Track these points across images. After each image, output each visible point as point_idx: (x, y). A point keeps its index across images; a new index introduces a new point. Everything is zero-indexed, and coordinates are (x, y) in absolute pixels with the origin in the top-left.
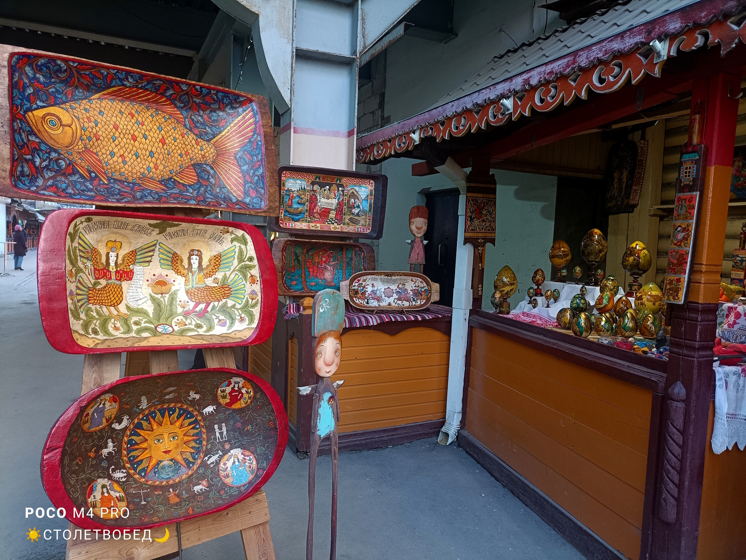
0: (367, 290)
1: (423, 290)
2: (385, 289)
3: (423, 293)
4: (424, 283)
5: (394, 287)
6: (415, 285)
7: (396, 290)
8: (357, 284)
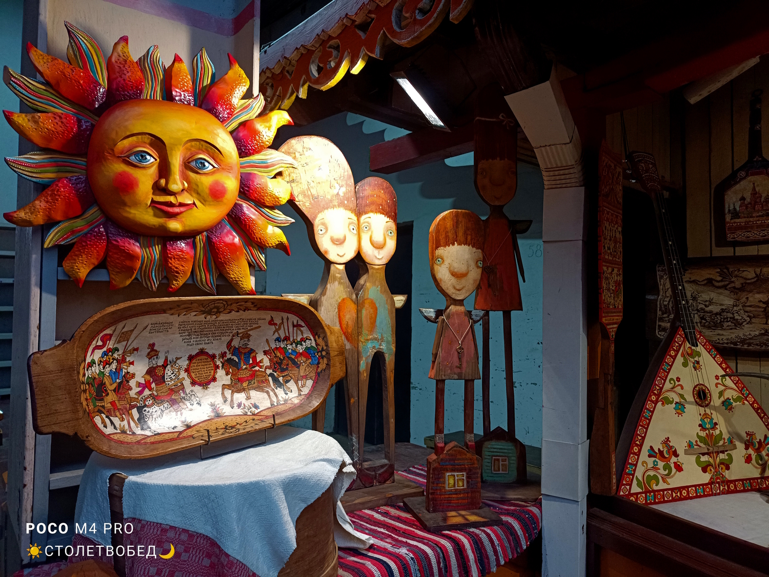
0: (131, 369)
1: (300, 349)
2: (191, 358)
3: (302, 360)
4: (305, 329)
5: (216, 347)
6: (276, 335)
7: (223, 355)
8: (98, 354)
